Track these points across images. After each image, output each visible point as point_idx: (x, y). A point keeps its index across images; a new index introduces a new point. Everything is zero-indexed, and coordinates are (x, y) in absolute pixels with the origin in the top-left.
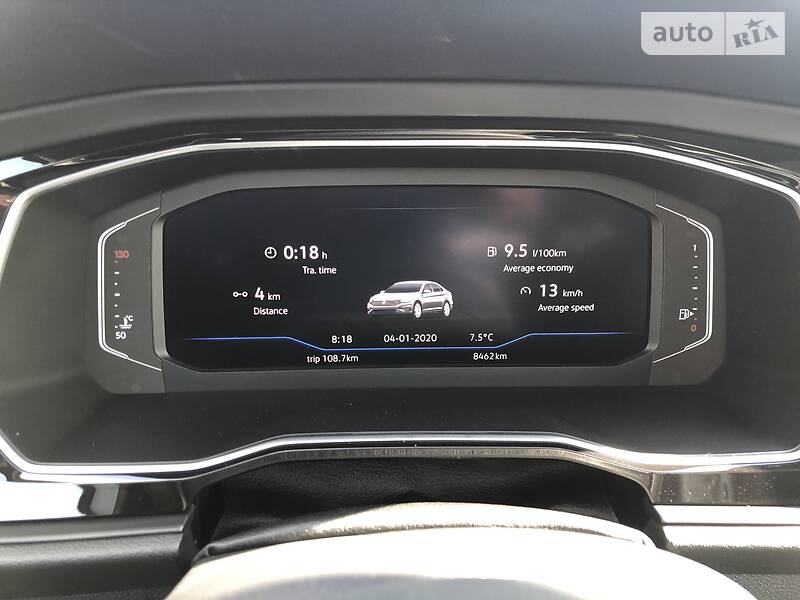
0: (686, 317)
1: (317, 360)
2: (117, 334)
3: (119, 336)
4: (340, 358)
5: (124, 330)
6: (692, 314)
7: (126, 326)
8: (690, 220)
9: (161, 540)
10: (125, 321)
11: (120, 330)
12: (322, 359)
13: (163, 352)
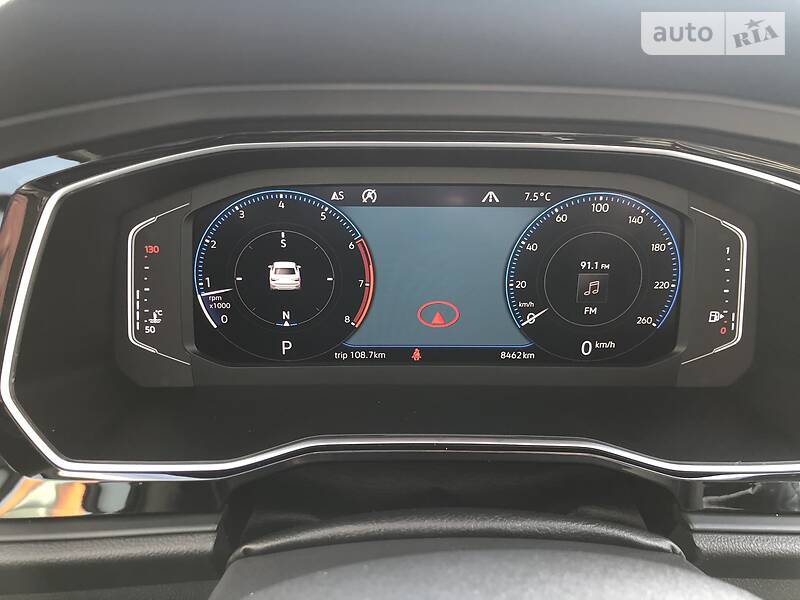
0: (716, 320)
1: (344, 356)
2: (147, 327)
3: (149, 330)
4: (368, 354)
5: (153, 324)
6: (722, 316)
7: (155, 320)
8: (724, 223)
9: (196, 539)
10: (155, 316)
11: (150, 325)
12: (350, 355)
13: (192, 348)
